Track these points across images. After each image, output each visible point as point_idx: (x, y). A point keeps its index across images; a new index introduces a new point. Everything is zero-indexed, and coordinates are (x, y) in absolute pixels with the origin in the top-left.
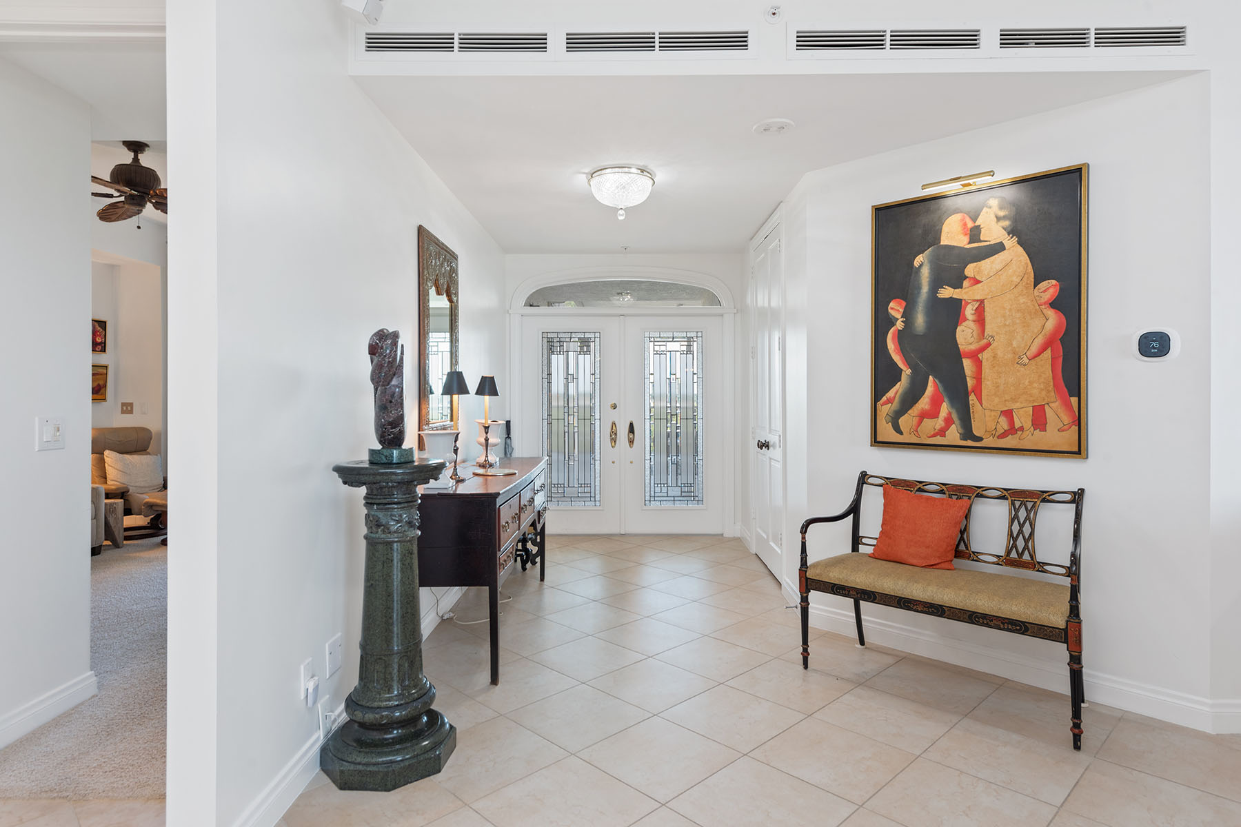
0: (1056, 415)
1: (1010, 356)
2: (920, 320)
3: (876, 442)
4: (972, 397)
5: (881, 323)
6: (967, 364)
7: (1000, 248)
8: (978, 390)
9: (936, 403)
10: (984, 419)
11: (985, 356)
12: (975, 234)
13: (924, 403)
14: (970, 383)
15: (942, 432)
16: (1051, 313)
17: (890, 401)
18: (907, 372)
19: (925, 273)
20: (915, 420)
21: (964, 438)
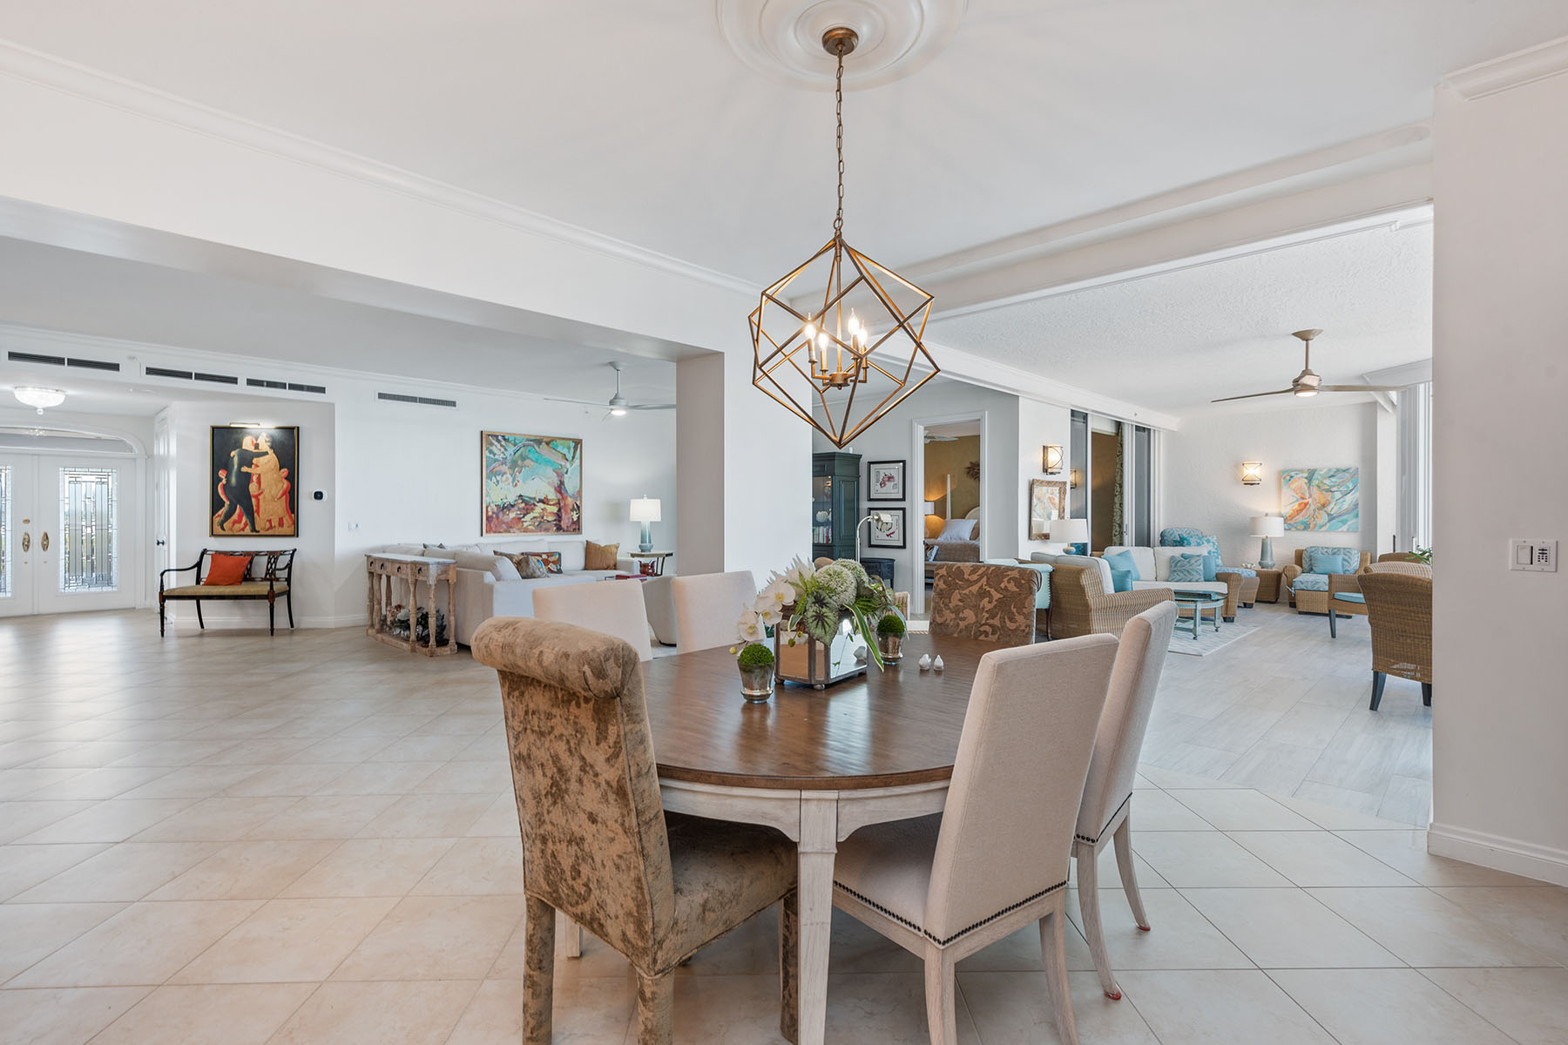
0: (287, 521)
1: (270, 498)
2: (233, 480)
3: (212, 534)
4: (256, 514)
5: (215, 480)
6: (253, 500)
7: (267, 453)
8: (258, 511)
9: (240, 517)
10: (260, 523)
11: (261, 497)
12: (257, 446)
13: (235, 517)
14: (255, 508)
15: (243, 529)
16: (285, 481)
17: (220, 516)
18: (227, 503)
19: (236, 459)
20: (231, 525)
21: (252, 531)
